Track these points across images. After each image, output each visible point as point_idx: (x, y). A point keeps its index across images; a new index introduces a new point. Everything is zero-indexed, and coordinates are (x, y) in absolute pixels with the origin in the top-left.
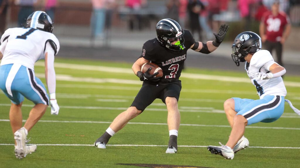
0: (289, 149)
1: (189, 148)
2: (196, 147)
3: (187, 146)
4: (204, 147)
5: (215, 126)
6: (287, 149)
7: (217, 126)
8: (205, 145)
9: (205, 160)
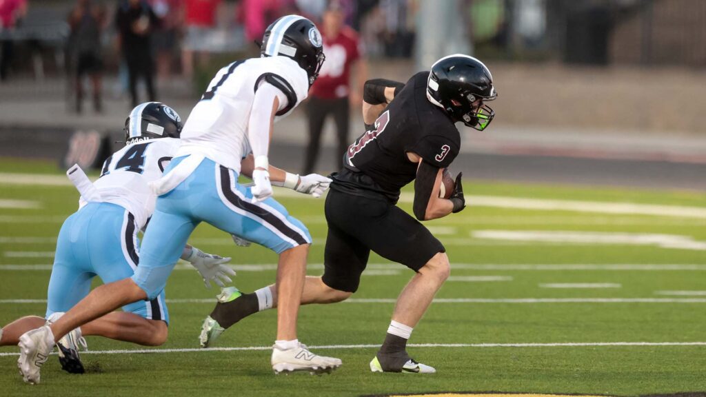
0: (365, 348)
1: (131, 356)
2: (146, 353)
3: (126, 351)
4: (167, 353)
5: (192, 300)
6: (363, 348)
7: (197, 300)
8: (167, 348)
9: (170, 383)
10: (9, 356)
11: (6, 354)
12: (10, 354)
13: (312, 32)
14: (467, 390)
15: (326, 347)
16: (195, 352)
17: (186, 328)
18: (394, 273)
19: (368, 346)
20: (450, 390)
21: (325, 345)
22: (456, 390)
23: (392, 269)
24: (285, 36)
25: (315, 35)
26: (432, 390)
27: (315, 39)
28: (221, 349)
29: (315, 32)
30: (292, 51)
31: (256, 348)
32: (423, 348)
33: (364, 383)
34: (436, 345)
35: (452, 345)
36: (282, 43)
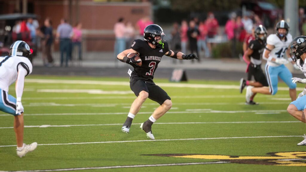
5: (213, 123)
13: (26, 46)
14: (304, 151)
16: (215, 139)
17: (212, 131)
18: (278, 113)
19: (271, 137)
20: (298, 151)
22: (300, 151)
23: (278, 112)
24: (18, 49)
26: (292, 151)
27: (28, 48)
28: (223, 138)
30: (21, 54)
32: (289, 137)
33: (270, 149)
34: (293, 136)
35: (298, 136)
36: (17, 51)
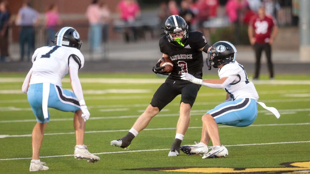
10: (142, 152)
11: (141, 151)
12: (142, 151)
13: (75, 33)
15: (268, 144)
21: (267, 143)
24: (64, 37)
25: (76, 34)
29: (76, 33)
30: (68, 43)
31: (240, 145)
33: (284, 158)
36: (63, 40)
